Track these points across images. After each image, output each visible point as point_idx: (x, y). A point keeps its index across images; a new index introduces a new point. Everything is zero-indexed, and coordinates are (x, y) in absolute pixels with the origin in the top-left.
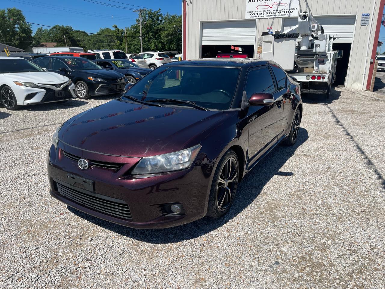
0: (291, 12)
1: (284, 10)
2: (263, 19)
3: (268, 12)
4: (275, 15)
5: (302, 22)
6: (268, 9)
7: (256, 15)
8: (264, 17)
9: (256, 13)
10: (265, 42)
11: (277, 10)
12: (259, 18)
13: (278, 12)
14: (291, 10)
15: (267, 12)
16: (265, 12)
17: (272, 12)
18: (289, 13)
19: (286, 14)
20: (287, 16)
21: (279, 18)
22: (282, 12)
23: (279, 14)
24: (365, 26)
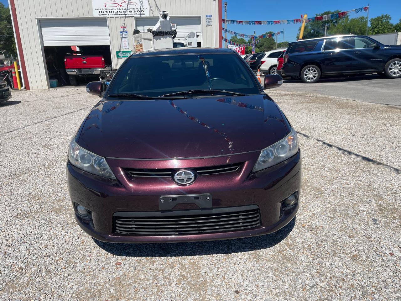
0: (142, 11)
1: (135, 9)
2: (114, 17)
3: (118, 10)
4: (126, 14)
5: (164, 21)
6: (117, 7)
7: (105, 13)
8: (115, 16)
9: (105, 11)
10: (144, 39)
11: (127, 9)
12: (110, 16)
13: (128, 11)
14: (142, 10)
15: (116, 10)
16: (114, 11)
17: (123, 11)
18: (140, 13)
19: (138, 13)
20: (139, 16)
21: (131, 17)
22: (133, 11)
23: (130, 13)
24: (210, 26)
